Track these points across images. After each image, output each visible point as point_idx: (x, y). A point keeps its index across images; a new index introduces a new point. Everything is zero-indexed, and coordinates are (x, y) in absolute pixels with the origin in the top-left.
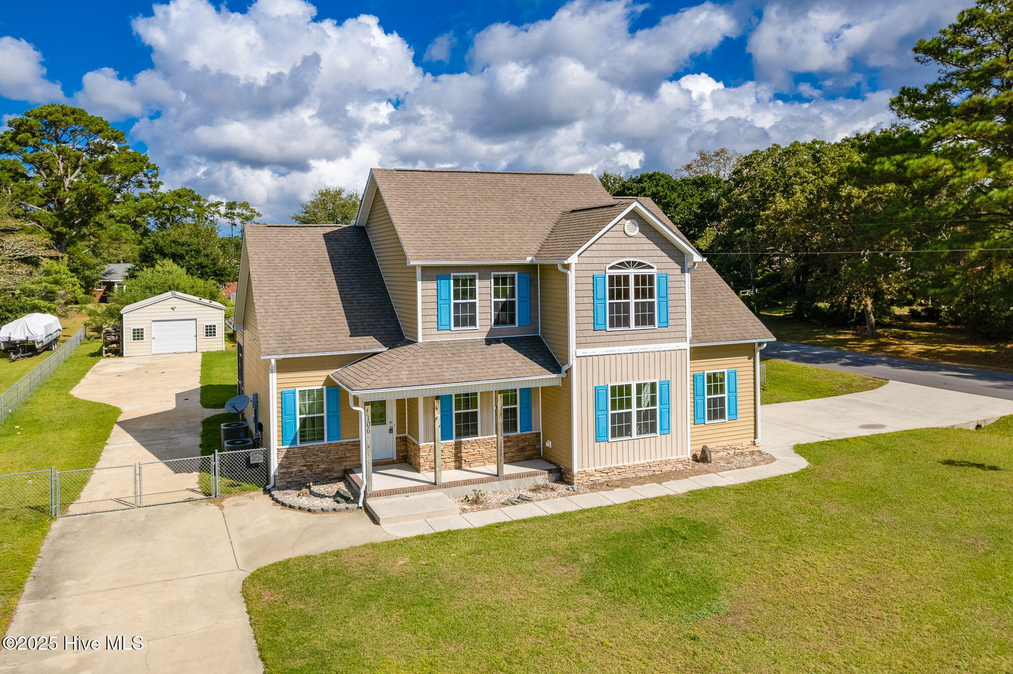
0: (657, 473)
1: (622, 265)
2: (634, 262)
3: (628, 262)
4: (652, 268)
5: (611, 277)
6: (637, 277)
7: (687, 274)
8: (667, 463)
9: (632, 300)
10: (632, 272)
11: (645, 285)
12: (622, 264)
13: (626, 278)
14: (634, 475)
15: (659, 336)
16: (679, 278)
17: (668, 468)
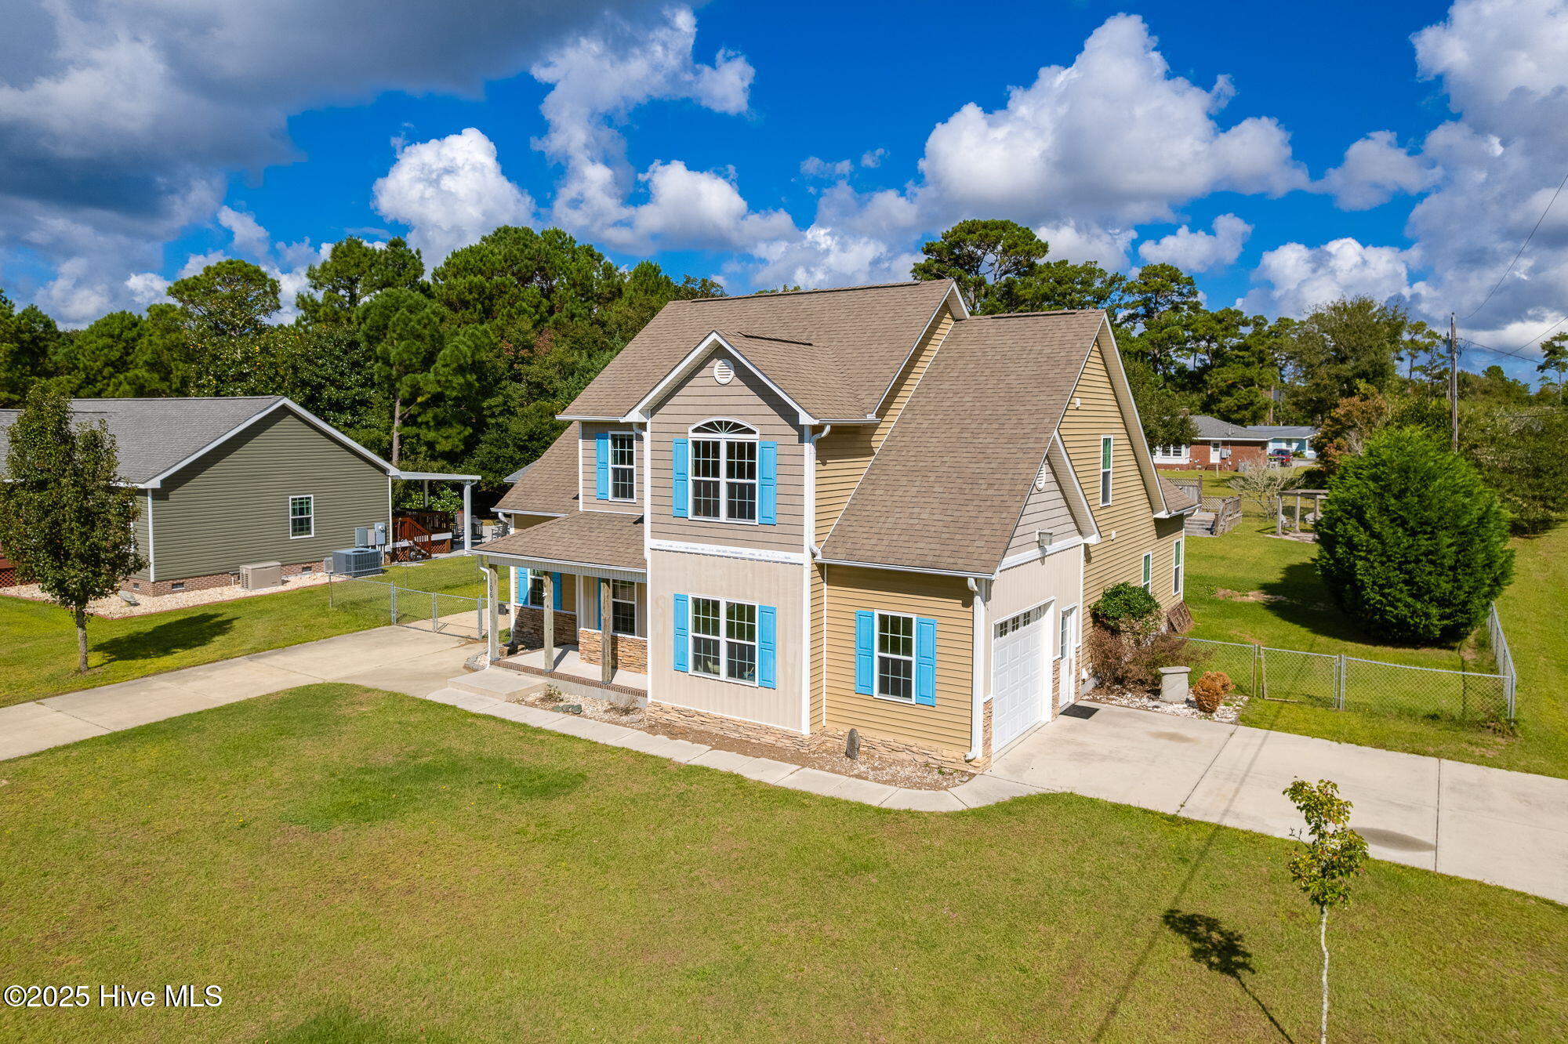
0: (753, 741)
1: (711, 427)
2: (728, 423)
3: (720, 423)
4: (754, 433)
5: (696, 444)
6: (730, 446)
7: (807, 445)
8: (767, 730)
9: (723, 479)
10: (723, 438)
11: (743, 458)
12: (710, 425)
13: (716, 445)
14: (722, 733)
15: (760, 536)
16: (796, 450)
17: (769, 739)
